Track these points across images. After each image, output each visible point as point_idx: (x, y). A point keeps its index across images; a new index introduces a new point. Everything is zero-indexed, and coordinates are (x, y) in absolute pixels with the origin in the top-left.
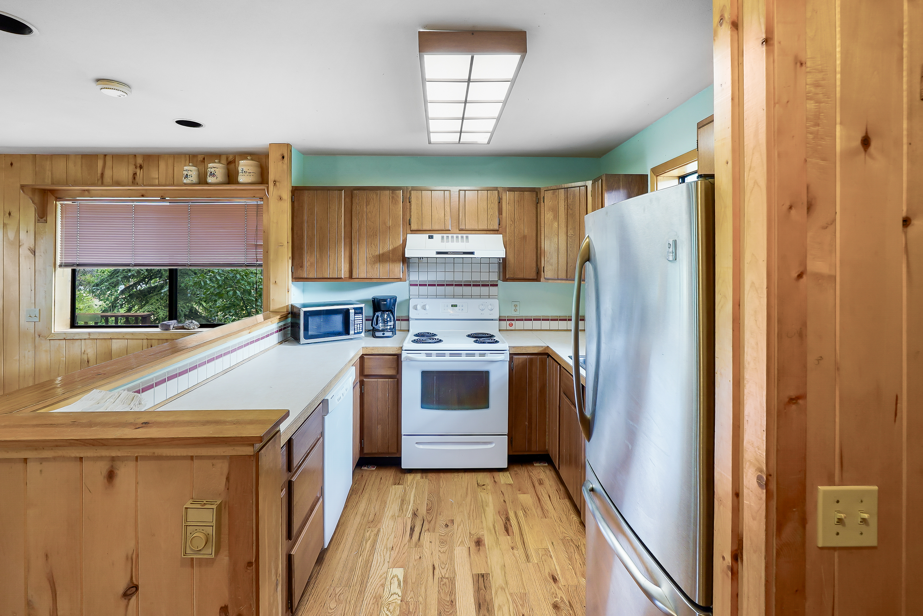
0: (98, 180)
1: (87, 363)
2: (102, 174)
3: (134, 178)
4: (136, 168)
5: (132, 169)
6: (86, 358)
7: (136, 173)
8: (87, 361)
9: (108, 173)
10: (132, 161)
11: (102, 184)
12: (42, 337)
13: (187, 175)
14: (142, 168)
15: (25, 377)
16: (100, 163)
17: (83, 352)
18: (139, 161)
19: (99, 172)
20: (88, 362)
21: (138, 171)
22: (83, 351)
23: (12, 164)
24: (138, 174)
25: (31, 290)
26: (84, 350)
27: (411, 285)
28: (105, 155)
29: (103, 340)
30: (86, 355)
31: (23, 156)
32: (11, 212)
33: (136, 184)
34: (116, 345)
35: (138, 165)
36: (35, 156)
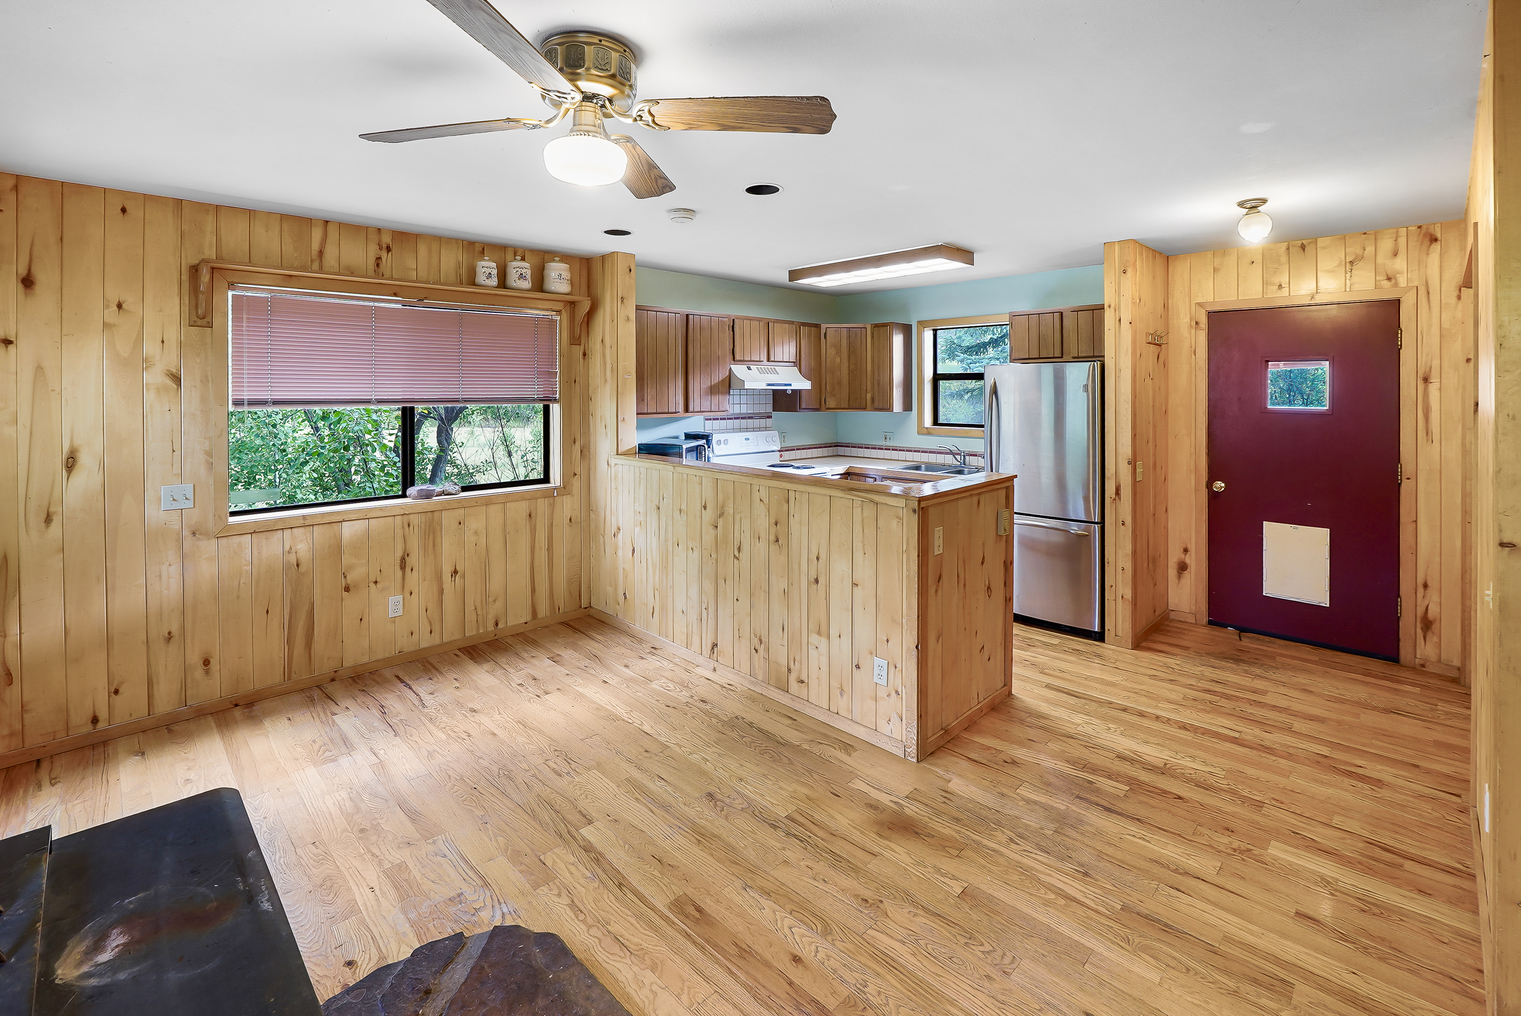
0: (312, 261)
1: (296, 567)
2: (321, 253)
3: (378, 265)
4: (381, 249)
5: (373, 251)
6: (293, 559)
7: (380, 258)
8: (295, 564)
9: (331, 253)
10: (373, 237)
11: (321, 270)
12: (200, 534)
13: (490, 274)
14: (390, 251)
15: (161, 614)
16: (317, 234)
17: (287, 550)
18: (386, 239)
19: (315, 246)
20: (298, 565)
21: (384, 254)
22: (287, 548)
23: (124, 210)
24: (384, 259)
25: (174, 451)
26: (289, 547)
27: (706, 419)
28: (327, 221)
29: (325, 525)
30: (294, 554)
31: (149, 200)
32: (124, 302)
33: (381, 274)
34: (349, 531)
35: (384, 246)
36: (179, 203)
